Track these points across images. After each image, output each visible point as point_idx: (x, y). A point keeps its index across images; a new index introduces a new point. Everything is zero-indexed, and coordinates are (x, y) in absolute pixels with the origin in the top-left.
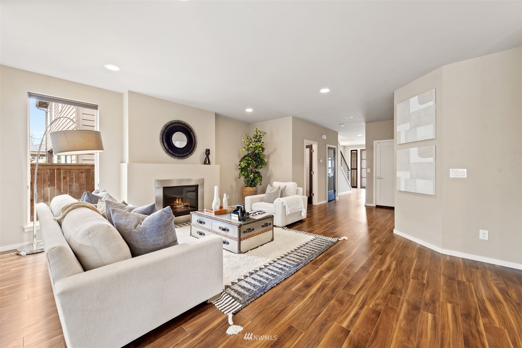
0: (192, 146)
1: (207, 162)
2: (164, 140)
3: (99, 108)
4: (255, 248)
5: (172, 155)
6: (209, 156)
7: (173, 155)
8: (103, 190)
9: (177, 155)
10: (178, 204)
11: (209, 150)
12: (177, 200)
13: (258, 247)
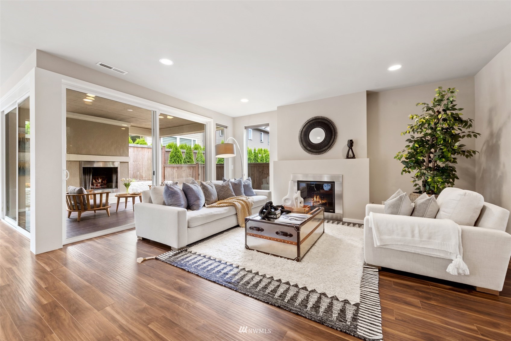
0: (331, 139)
4: (265, 253)
5: (309, 151)
11: (352, 141)
12: (315, 197)
13: (269, 254)
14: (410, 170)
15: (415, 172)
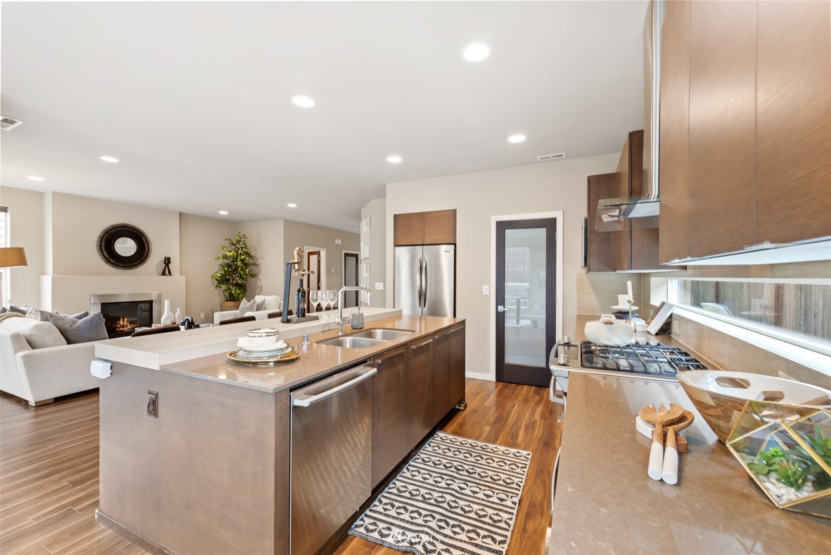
0: (144, 253)
1: (167, 272)
2: (103, 248)
3: (9, 210)
5: (114, 265)
6: (170, 265)
7: (116, 265)
8: (24, 305)
9: (122, 265)
10: (123, 326)
11: (169, 258)
12: (122, 319)
14: (221, 285)
15: (223, 287)
